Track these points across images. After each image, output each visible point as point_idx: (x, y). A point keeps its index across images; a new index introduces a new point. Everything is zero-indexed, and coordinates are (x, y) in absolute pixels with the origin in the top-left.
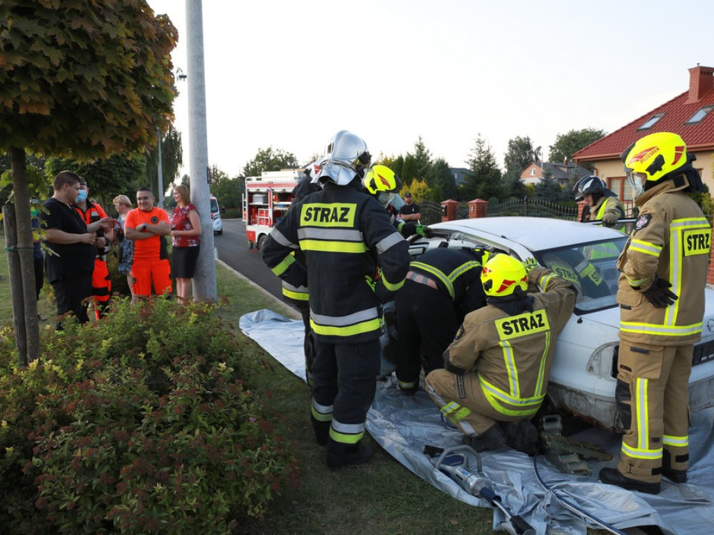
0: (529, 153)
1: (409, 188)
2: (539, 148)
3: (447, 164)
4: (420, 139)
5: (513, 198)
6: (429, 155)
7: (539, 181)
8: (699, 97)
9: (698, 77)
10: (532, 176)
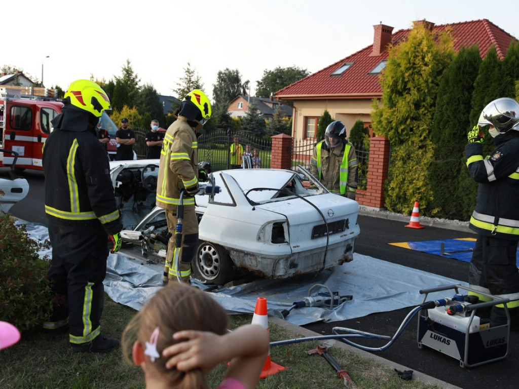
0: (238, 86)
1: (120, 113)
2: (247, 82)
3: (155, 91)
4: (129, 63)
5: (220, 129)
6: (137, 80)
7: (246, 115)
8: (381, 52)
9: (380, 33)
10: (240, 110)
